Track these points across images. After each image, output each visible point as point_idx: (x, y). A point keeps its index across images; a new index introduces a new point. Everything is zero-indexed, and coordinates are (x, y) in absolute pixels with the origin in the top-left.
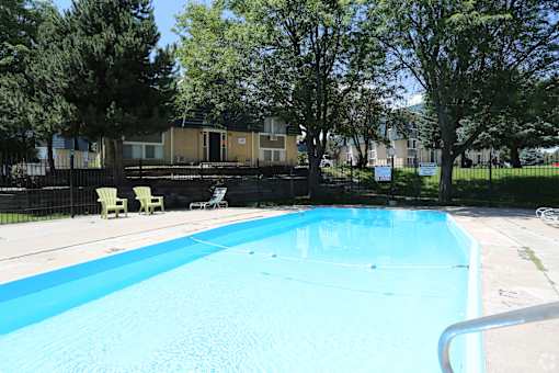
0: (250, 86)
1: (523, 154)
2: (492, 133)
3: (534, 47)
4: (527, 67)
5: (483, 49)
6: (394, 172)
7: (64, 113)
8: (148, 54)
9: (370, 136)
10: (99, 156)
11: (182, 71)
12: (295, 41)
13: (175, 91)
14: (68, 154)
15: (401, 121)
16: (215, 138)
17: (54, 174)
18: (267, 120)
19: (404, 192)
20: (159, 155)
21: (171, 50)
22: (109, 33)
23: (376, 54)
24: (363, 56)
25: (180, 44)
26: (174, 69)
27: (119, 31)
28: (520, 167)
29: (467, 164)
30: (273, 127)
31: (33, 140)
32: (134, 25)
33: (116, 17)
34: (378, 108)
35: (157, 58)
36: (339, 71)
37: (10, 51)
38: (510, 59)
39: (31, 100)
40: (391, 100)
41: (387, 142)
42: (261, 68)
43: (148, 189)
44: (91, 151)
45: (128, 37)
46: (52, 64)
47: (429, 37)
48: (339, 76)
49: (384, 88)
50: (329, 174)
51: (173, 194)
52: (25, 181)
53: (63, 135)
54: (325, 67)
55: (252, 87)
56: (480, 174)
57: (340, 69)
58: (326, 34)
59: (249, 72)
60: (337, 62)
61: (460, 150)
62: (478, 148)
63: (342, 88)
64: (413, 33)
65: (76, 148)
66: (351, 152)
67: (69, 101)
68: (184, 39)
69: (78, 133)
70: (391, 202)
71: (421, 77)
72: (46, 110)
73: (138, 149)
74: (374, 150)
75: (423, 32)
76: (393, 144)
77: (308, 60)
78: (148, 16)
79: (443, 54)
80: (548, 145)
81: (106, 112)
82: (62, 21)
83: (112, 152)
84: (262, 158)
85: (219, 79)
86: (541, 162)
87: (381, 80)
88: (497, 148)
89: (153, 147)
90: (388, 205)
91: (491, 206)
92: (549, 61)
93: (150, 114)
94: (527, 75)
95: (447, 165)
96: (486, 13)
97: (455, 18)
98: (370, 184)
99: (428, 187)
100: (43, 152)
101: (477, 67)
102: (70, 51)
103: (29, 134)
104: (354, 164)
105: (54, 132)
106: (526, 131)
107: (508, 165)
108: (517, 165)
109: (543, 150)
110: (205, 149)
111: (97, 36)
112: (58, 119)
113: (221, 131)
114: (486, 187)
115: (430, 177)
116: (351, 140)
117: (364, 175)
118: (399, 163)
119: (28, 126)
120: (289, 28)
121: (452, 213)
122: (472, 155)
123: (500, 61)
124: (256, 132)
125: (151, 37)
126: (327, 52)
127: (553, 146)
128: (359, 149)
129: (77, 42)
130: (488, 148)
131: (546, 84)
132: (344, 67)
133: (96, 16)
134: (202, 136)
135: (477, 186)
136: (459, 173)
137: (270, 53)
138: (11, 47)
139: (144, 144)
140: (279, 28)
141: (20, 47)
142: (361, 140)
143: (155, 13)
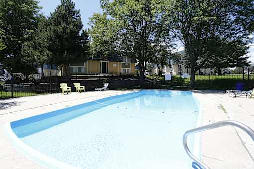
0: (117, 44)
1: (223, 70)
2: (210, 62)
3: (226, 29)
4: (223, 37)
5: (206, 30)
6: (173, 77)
7: (48, 55)
8: (78, 33)
9: (164, 63)
10: (60, 71)
11: (91, 39)
12: (134, 27)
13: (89, 47)
14: (49, 70)
15: (175, 57)
16: (104, 64)
17: (44, 78)
18: (124, 57)
19: (176, 84)
20: (83, 71)
21: (87, 30)
22: (64, 25)
23: (166, 32)
24: (161, 33)
25: (91, 29)
26: (88, 38)
27: (67, 24)
28: (221, 75)
29: (201, 74)
30: (126, 60)
31: (36, 66)
32: (73, 22)
33: (67, 19)
34: (166, 52)
35: (82, 34)
36: (151, 38)
37: (28, 32)
38: (217, 33)
39: (35, 51)
40: (171, 49)
41: (170, 65)
42: (121, 37)
43: (79, 84)
44: (57, 69)
45: (71, 26)
46: (43, 37)
47: (186, 25)
48: (151, 40)
49: (169, 45)
50: (148, 78)
51: (88, 86)
52: (34, 81)
53: (47, 64)
54: (146, 37)
55: (118, 45)
56: (205, 77)
57: (152, 37)
58: (146, 24)
59: (117, 39)
60: (151, 35)
61: (198, 68)
62: (205, 67)
63: (153, 45)
64: (180, 24)
65: (52, 68)
66: (156, 69)
67: (49, 51)
68: (92, 27)
69: (53, 63)
70: (171, 89)
71: (183, 41)
72: (41, 54)
73: (75, 68)
74: (165, 69)
75: (183, 23)
76: (172, 66)
77: (139, 34)
78: (78, 18)
79: (191, 32)
80: (232, 66)
81: (63, 55)
82: (47, 21)
83: (65, 70)
84: (122, 71)
85: (106, 42)
86: (229, 73)
87: (168, 41)
88: (212, 67)
89: (80, 68)
90: (170, 89)
91: (209, 89)
92: (231, 34)
93: (79, 55)
94: (224, 39)
95: (193, 74)
96: (207, 16)
97: (195, 18)
98: (163, 81)
99: (186, 82)
100: (40, 70)
101: (204, 37)
102: (50, 32)
103: (35, 63)
104: (157, 74)
105: (44, 62)
106: (223, 61)
107: (217, 74)
108: (220, 74)
109: (230, 68)
110: (100, 68)
111: (59, 26)
112: (45, 58)
113: (106, 61)
114: (208, 82)
115: (186, 79)
116: (157, 65)
117: (161, 78)
118: (175, 73)
119: (35, 60)
120: (132, 22)
121: (194, 92)
122: (203, 70)
123: (213, 34)
124: (120, 62)
125: (80, 26)
126: (147, 31)
127: (234, 67)
128: (159, 68)
129: (52, 29)
130: (209, 67)
131: (231, 43)
132: (153, 37)
133: (59, 18)
134: (99, 63)
135: (205, 82)
136: (197, 77)
137: (125, 32)
138: (28, 31)
139: (77, 67)
140: (128, 22)
141: (32, 31)
142: (160, 65)
143: (81, 17)
